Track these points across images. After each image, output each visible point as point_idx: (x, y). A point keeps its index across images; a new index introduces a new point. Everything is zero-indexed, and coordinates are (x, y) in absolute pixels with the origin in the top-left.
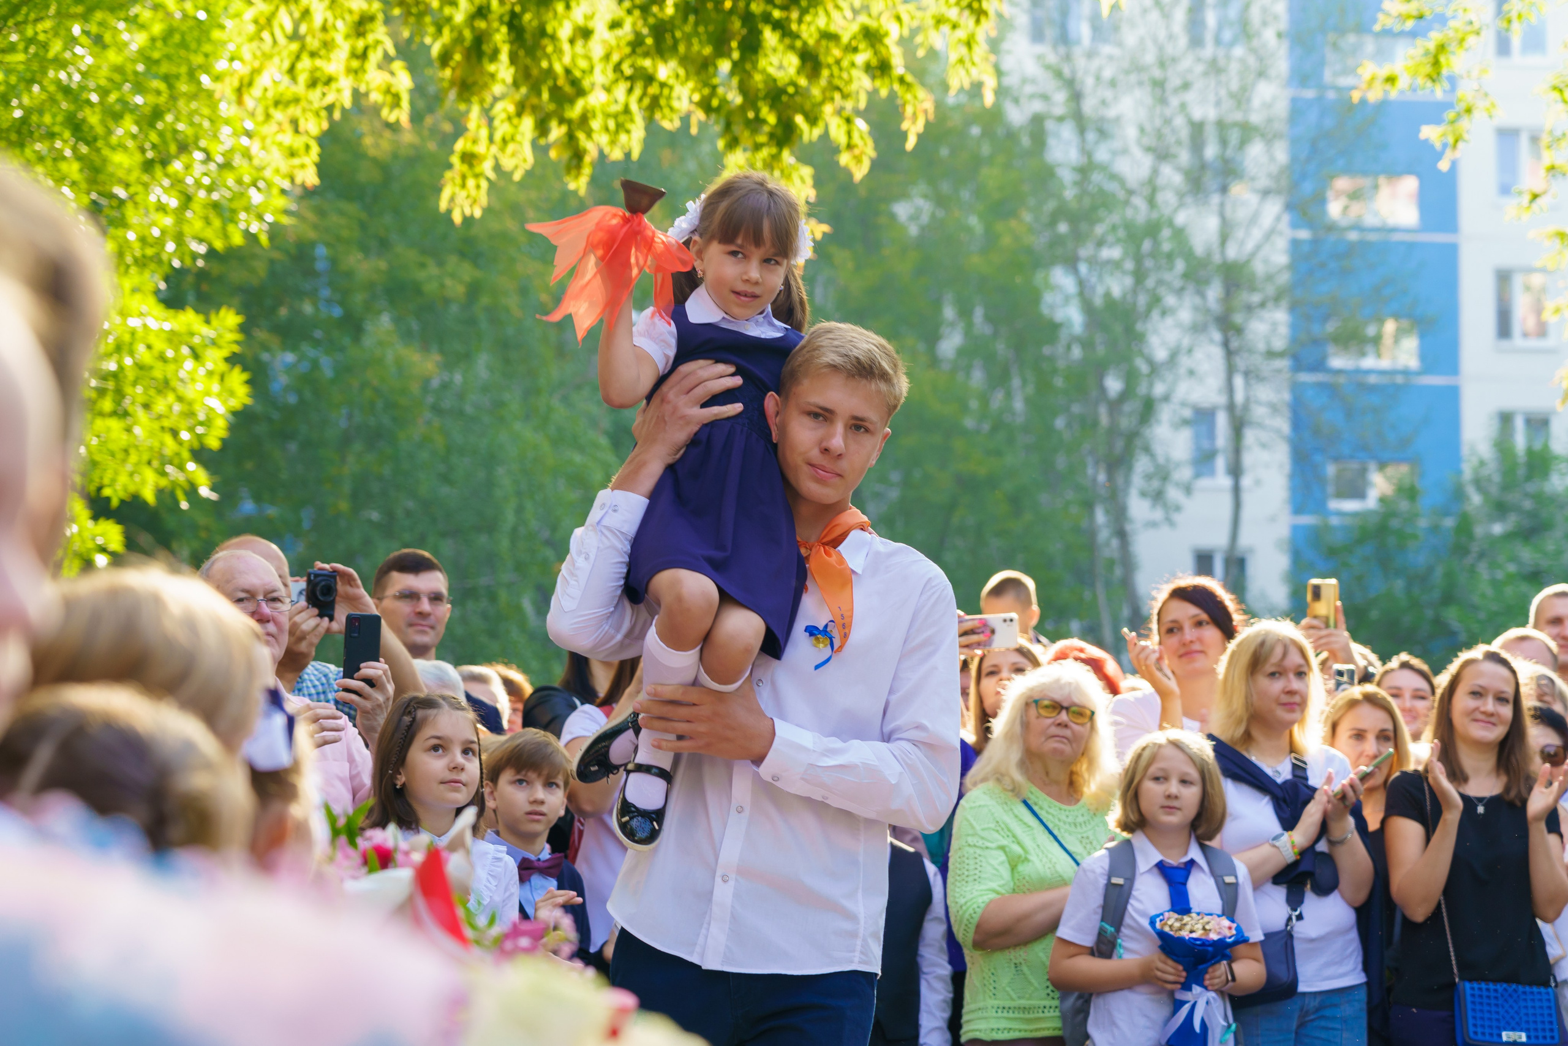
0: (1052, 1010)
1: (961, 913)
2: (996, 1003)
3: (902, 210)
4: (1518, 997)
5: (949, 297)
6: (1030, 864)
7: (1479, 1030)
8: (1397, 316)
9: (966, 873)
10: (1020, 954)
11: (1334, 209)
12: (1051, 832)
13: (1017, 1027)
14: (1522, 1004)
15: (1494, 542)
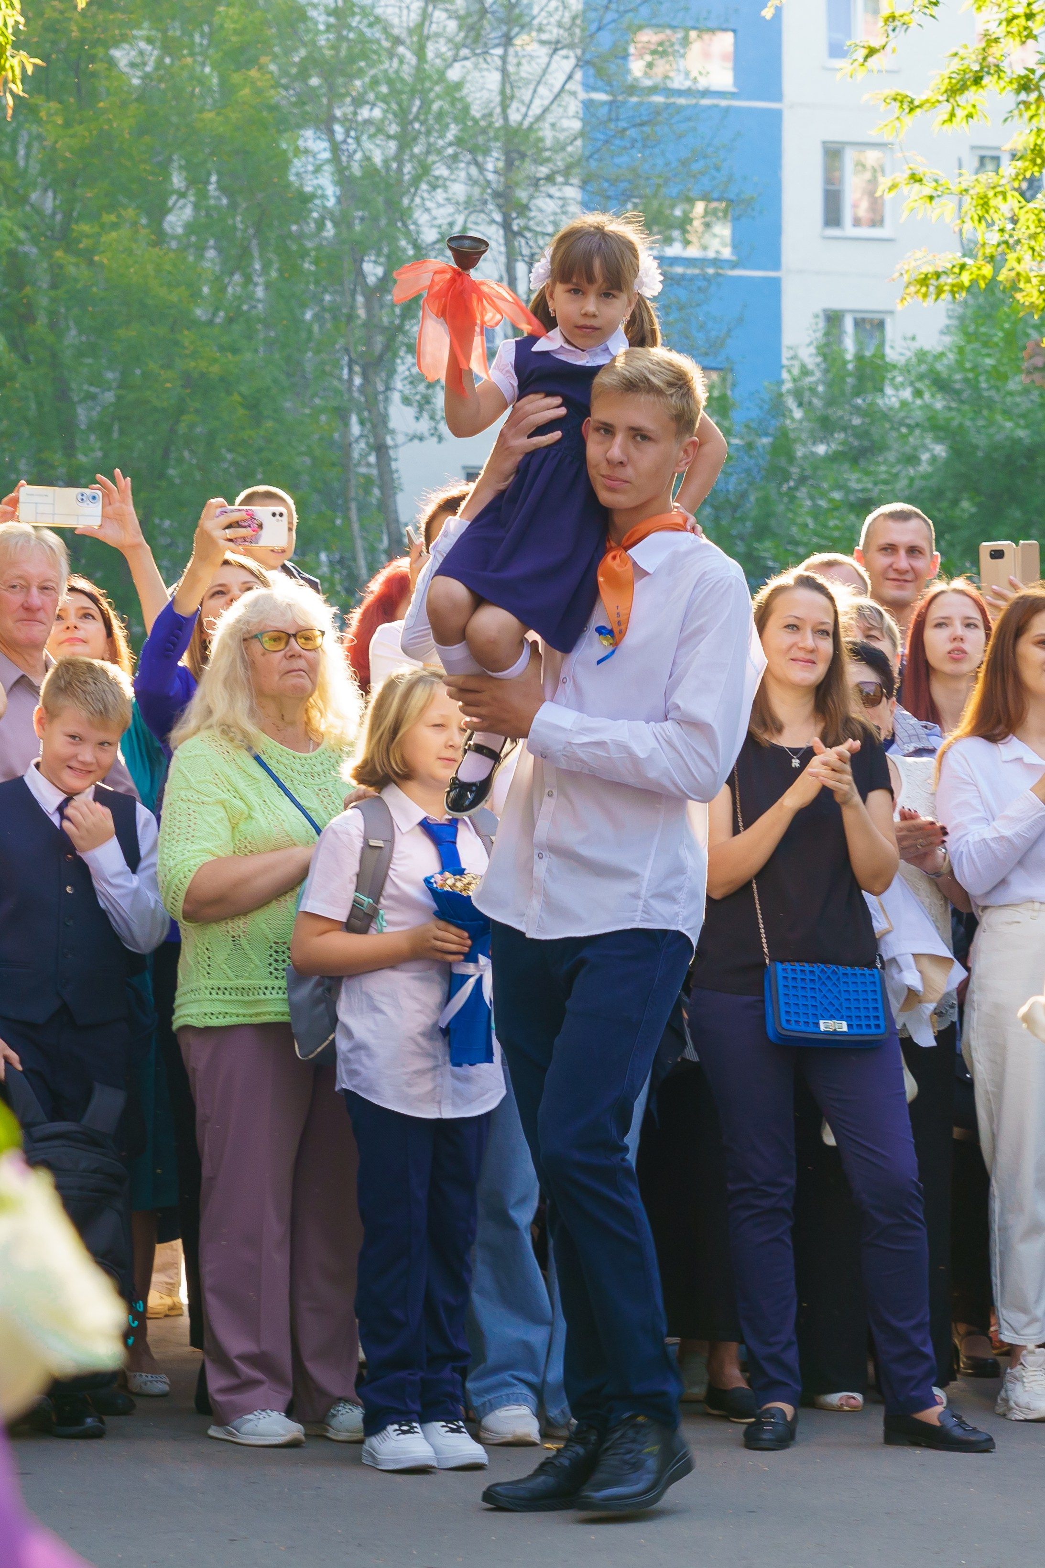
0: (274, 992)
1: (168, 878)
2: (210, 983)
3: (122, 55)
4: (838, 979)
5: (177, 161)
6: (254, 822)
7: (793, 1018)
8: (706, 198)
9: (177, 831)
10: (239, 925)
11: (637, 67)
12: (281, 785)
13: (234, 1011)
14: (843, 987)
15: (818, 463)
